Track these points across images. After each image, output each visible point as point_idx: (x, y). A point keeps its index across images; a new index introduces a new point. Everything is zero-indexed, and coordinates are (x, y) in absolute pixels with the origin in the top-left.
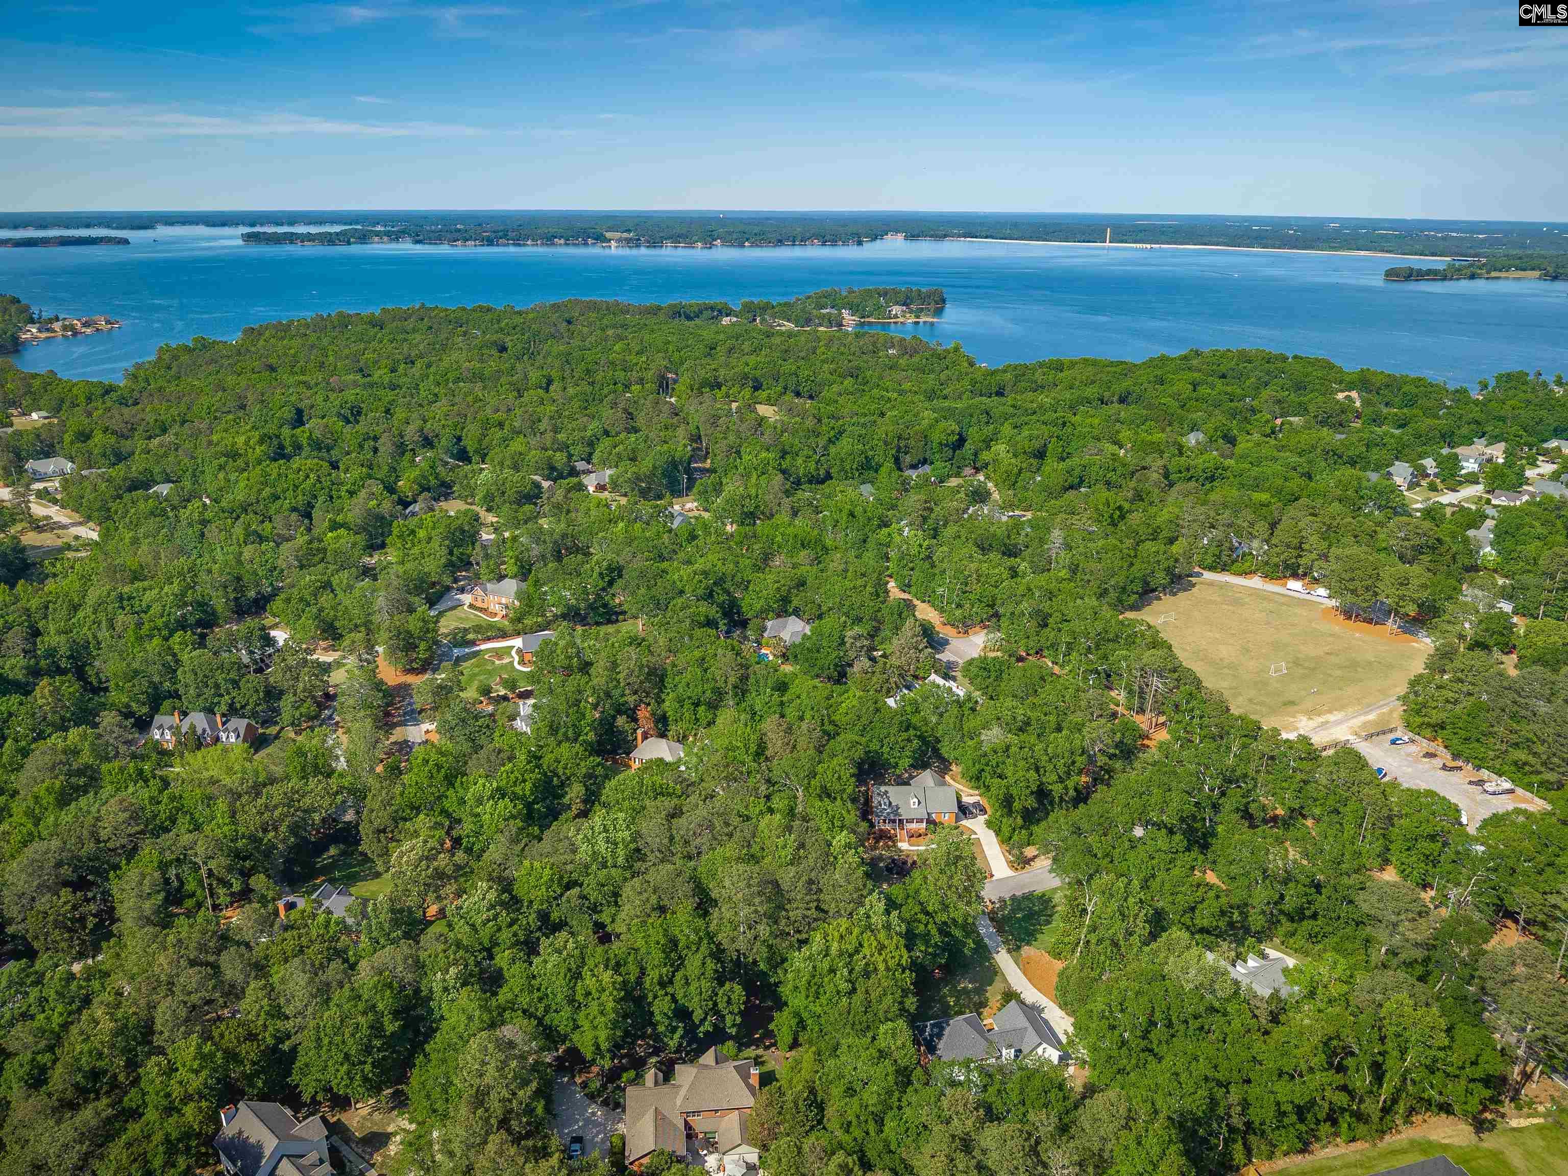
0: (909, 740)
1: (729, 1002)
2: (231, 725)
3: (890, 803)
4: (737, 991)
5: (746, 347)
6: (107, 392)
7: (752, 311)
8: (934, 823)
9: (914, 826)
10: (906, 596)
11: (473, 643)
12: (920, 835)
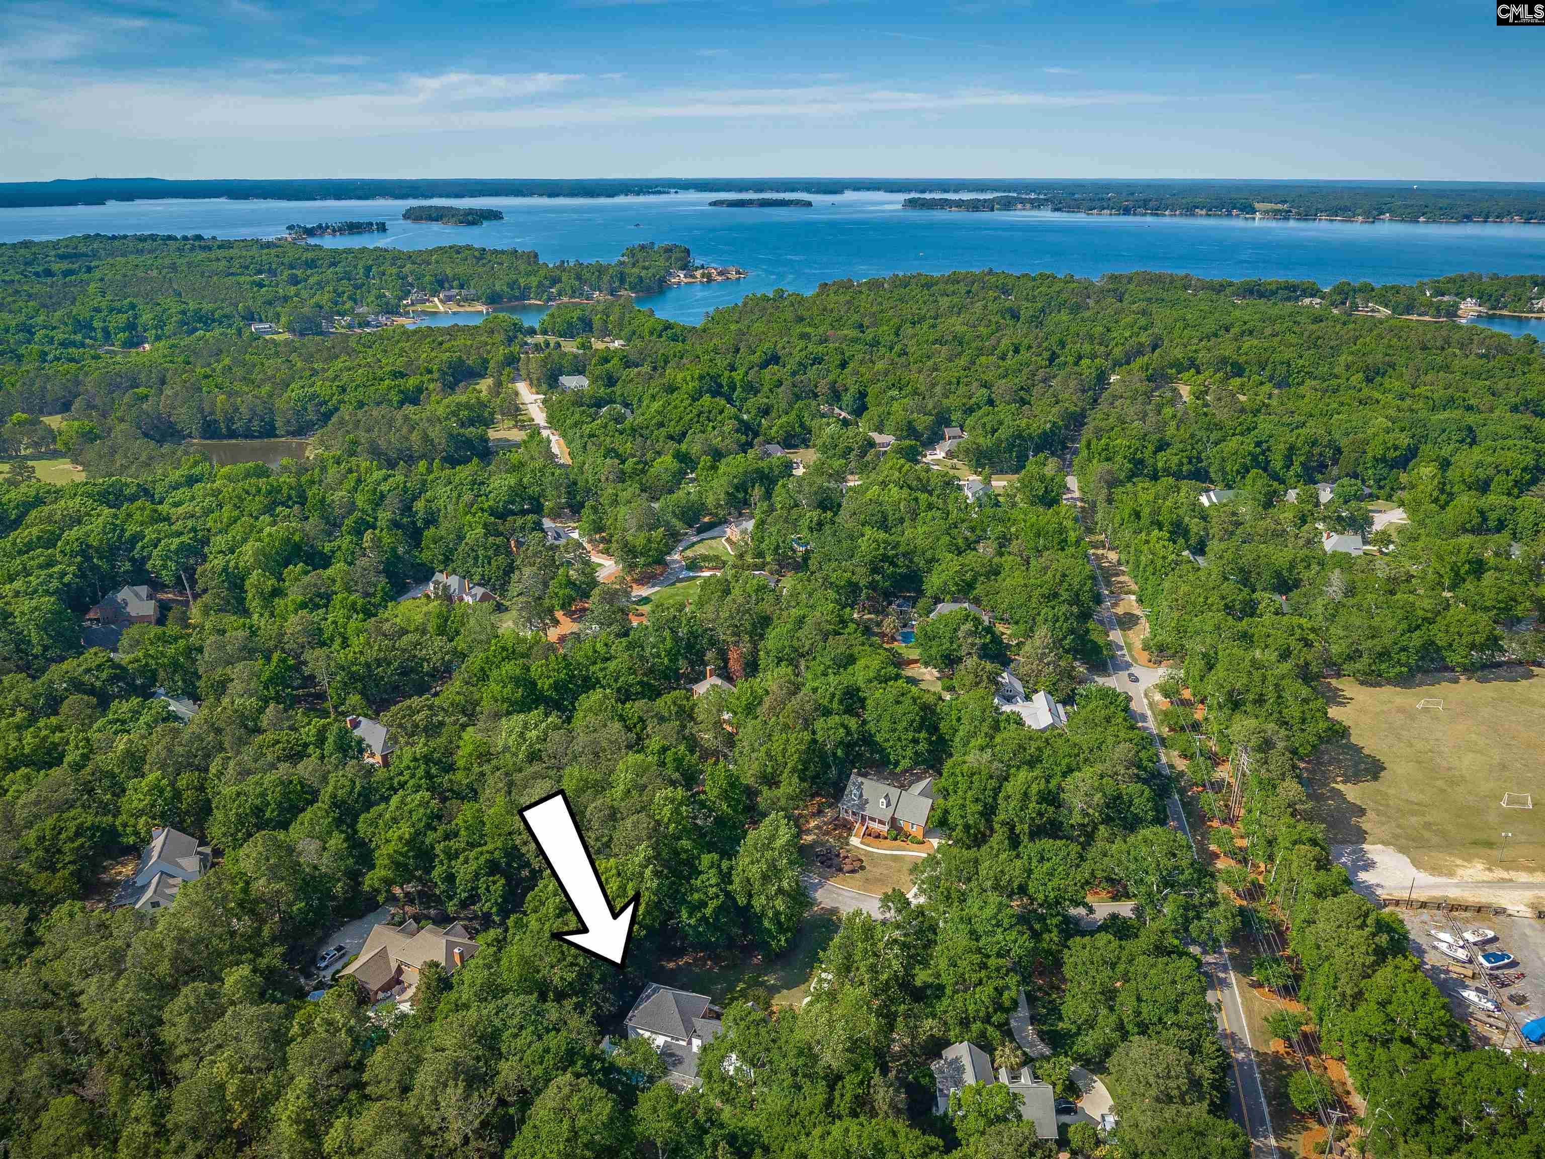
0: (915, 741)
1: (487, 889)
2: (473, 591)
3: (861, 796)
4: (499, 884)
5: (1268, 331)
6: (666, 329)
7: (1344, 294)
8: (900, 830)
9: (875, 826)
10: (1137, 612)
11: (701, 569)
12: (878, 836)
